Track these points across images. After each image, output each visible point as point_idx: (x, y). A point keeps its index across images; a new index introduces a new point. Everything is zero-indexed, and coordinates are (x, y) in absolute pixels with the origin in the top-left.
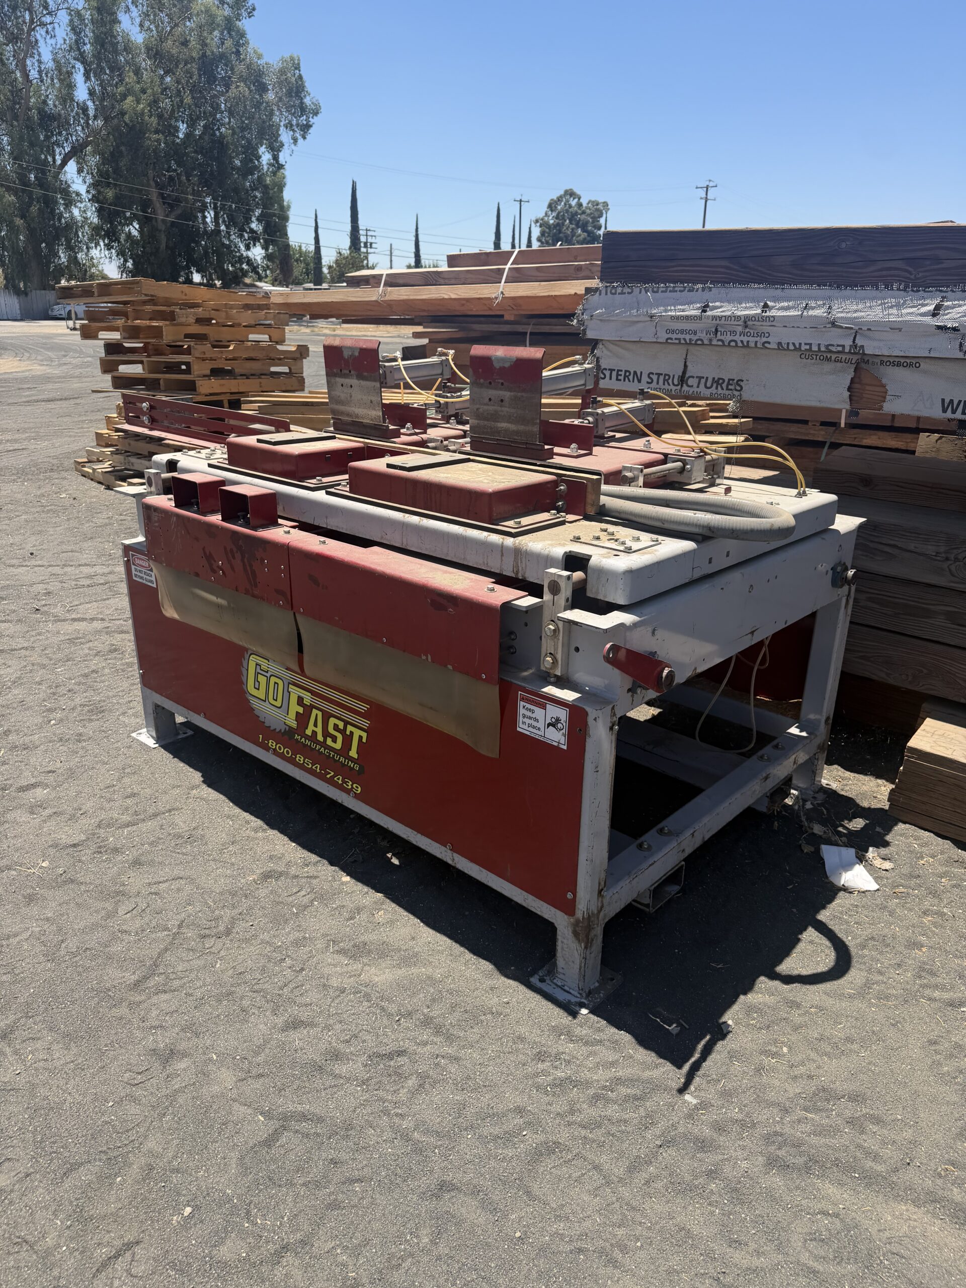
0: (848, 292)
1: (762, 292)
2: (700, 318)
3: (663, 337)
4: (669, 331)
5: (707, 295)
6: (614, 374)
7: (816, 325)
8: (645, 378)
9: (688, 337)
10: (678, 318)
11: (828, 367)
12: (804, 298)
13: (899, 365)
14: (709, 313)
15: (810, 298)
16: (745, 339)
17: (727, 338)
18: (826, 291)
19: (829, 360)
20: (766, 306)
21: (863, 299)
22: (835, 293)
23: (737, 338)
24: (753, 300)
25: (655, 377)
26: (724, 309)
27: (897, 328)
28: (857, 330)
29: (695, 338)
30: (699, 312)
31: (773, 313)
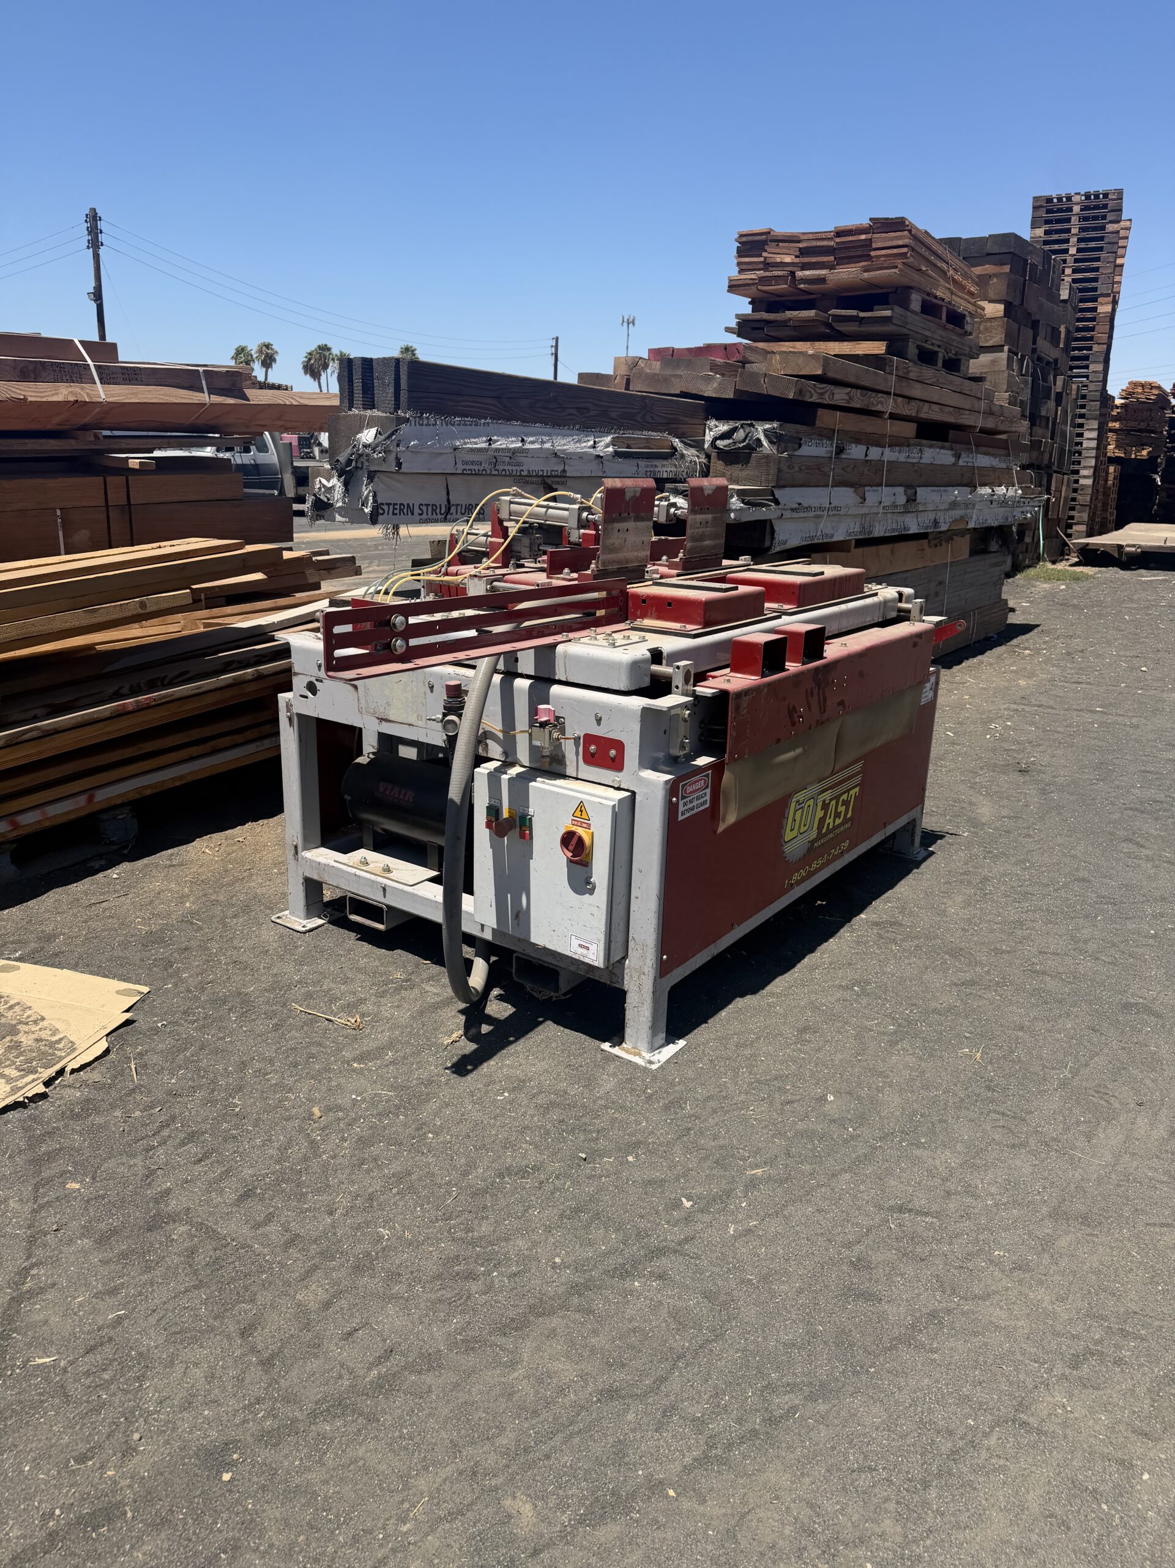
0: (558, 430)
1: (522, 429)
2: (486, 450)
3: (460, 468)
5: (490, 429)
7: (548, 456)
8: (417, 510)
10: (472, 450)
12: (540, 434)
14: (493, 446)
15: (543, 434)
17: (500, 467)
20: (523, 440)
21: (564, 436)
22: (552, 430)
24: (516, 435)
28: (567, 458)
30: (484, 445)
31: (528, 446)
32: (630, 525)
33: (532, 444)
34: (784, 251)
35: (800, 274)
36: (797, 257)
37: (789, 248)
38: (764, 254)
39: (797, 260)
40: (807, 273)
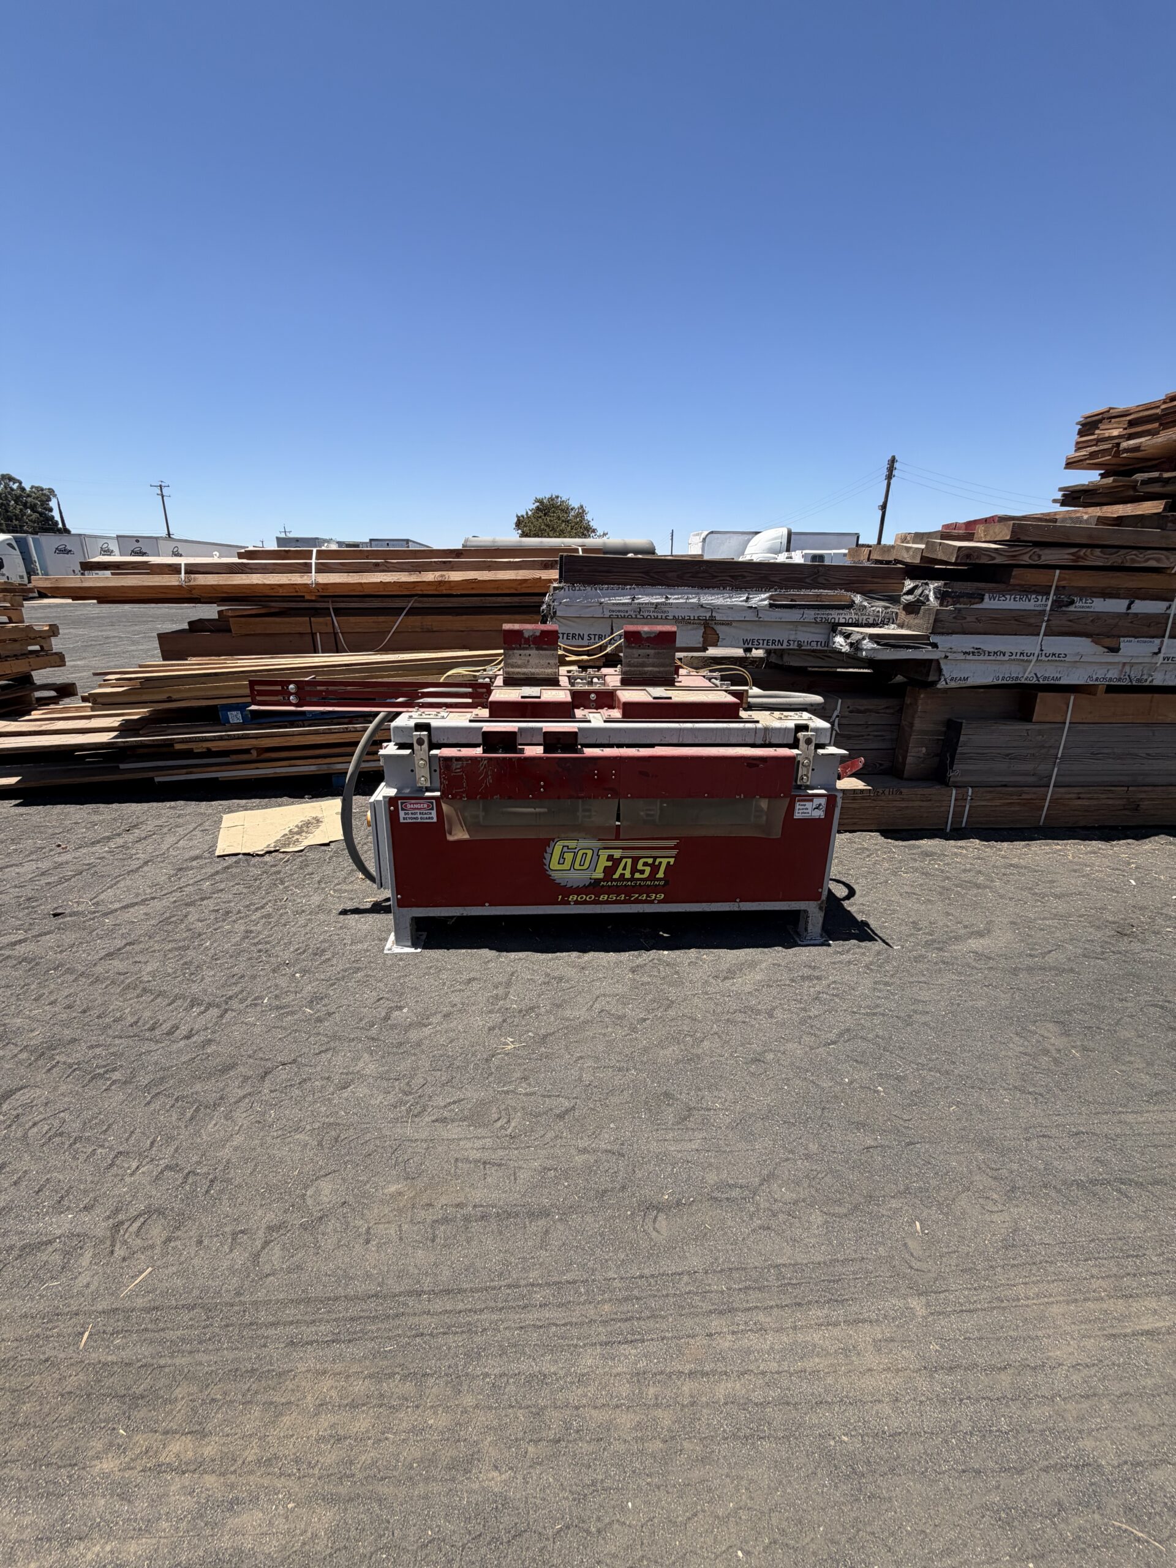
0: (706, 591)
1: (663, 591)
2: (631, 604)
3: (607, 614)
4: (611, 611)
5: (632, 591)
6: (565, 636)
7: (693, 607)
8: (586, 637)
9: (623, 614)
10: (617, 604)
11: (690, 627)
12: (685, 594)
13: (723, 624)
14: (636, 601)
15: (689, 593)
16: (656, 614)
17: (646, 614)
18: (696, 590)
19: (690, 623)
20: (667, 598)
21: (713, 594)
22: (700, 591)
23: (651, 614)
24: (659, 594)
25: (593, 637)
26: (644, 599)
27: (731, 607)
28: (713, 608)
29: (627, 614)
30: (630, 601)
31: (671, 601)
32: (533, 652)
33: (674, 599)
34: (1115, 426)
35: (1125, 445)
36: (1125, 429)
37: (1119, 423)
38: (1097, 432)
39: (1125, 432)
40: (1132, 442)
